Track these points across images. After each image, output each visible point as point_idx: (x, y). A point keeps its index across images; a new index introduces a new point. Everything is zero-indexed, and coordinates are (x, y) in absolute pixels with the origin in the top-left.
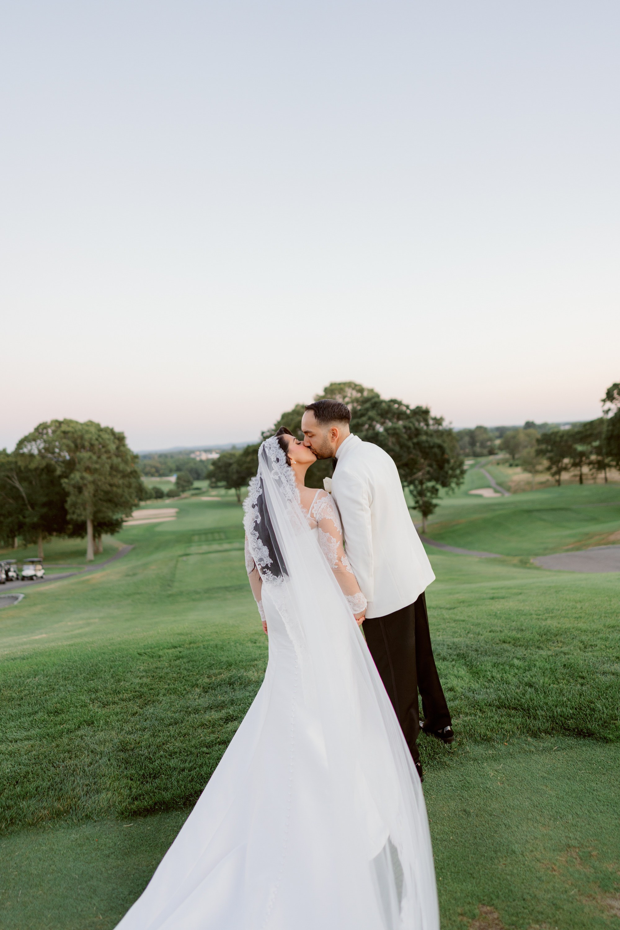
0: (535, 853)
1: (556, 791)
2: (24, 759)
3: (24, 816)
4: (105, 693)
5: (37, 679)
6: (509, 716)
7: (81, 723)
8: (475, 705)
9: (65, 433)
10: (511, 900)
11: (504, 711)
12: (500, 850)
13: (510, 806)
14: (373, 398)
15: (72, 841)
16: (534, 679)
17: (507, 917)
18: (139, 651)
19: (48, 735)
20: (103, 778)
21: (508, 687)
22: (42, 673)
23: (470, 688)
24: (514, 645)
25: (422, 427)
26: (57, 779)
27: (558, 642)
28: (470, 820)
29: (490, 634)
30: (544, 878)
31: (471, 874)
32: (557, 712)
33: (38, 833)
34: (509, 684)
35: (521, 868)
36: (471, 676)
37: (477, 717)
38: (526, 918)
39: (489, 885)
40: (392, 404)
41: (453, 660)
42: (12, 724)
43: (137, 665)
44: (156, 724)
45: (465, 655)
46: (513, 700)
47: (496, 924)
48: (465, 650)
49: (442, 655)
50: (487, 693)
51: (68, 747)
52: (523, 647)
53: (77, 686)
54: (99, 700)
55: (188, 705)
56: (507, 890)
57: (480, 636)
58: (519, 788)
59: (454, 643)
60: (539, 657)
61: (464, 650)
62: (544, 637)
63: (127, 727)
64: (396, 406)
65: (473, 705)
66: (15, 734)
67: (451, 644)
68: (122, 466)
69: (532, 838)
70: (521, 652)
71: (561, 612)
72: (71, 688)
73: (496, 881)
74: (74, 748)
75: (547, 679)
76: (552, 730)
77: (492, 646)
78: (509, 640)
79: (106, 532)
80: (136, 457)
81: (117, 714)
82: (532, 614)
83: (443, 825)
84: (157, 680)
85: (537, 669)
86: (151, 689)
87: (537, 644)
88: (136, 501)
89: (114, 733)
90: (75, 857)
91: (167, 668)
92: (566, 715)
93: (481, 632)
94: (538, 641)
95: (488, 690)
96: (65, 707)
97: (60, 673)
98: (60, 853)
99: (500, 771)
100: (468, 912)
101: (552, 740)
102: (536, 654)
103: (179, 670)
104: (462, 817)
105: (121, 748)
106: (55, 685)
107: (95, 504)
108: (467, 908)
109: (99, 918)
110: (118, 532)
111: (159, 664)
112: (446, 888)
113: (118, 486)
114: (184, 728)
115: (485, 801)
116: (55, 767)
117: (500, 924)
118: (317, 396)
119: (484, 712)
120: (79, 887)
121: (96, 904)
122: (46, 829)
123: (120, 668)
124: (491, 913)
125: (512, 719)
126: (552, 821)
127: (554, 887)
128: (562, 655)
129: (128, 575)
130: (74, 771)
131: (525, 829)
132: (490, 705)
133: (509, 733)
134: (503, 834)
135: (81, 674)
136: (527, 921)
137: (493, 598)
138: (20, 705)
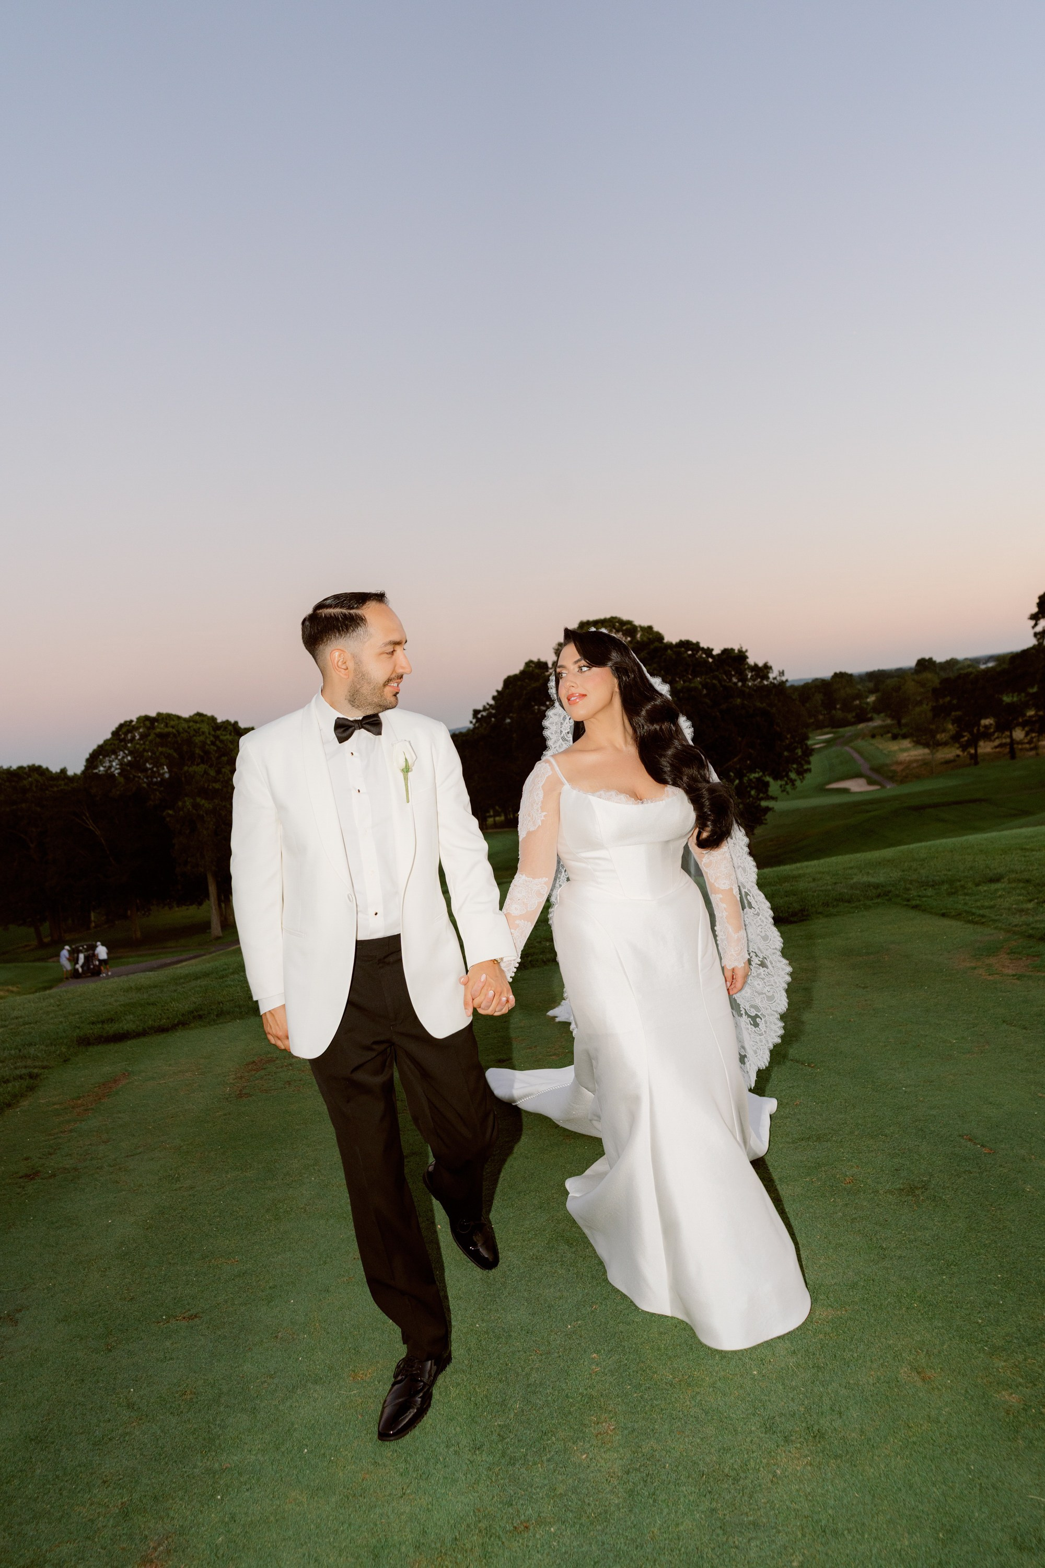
9: (160, 735)
14: (651, 641)
25: (735, 684)
40: (683, 647)
64: (690, 651)
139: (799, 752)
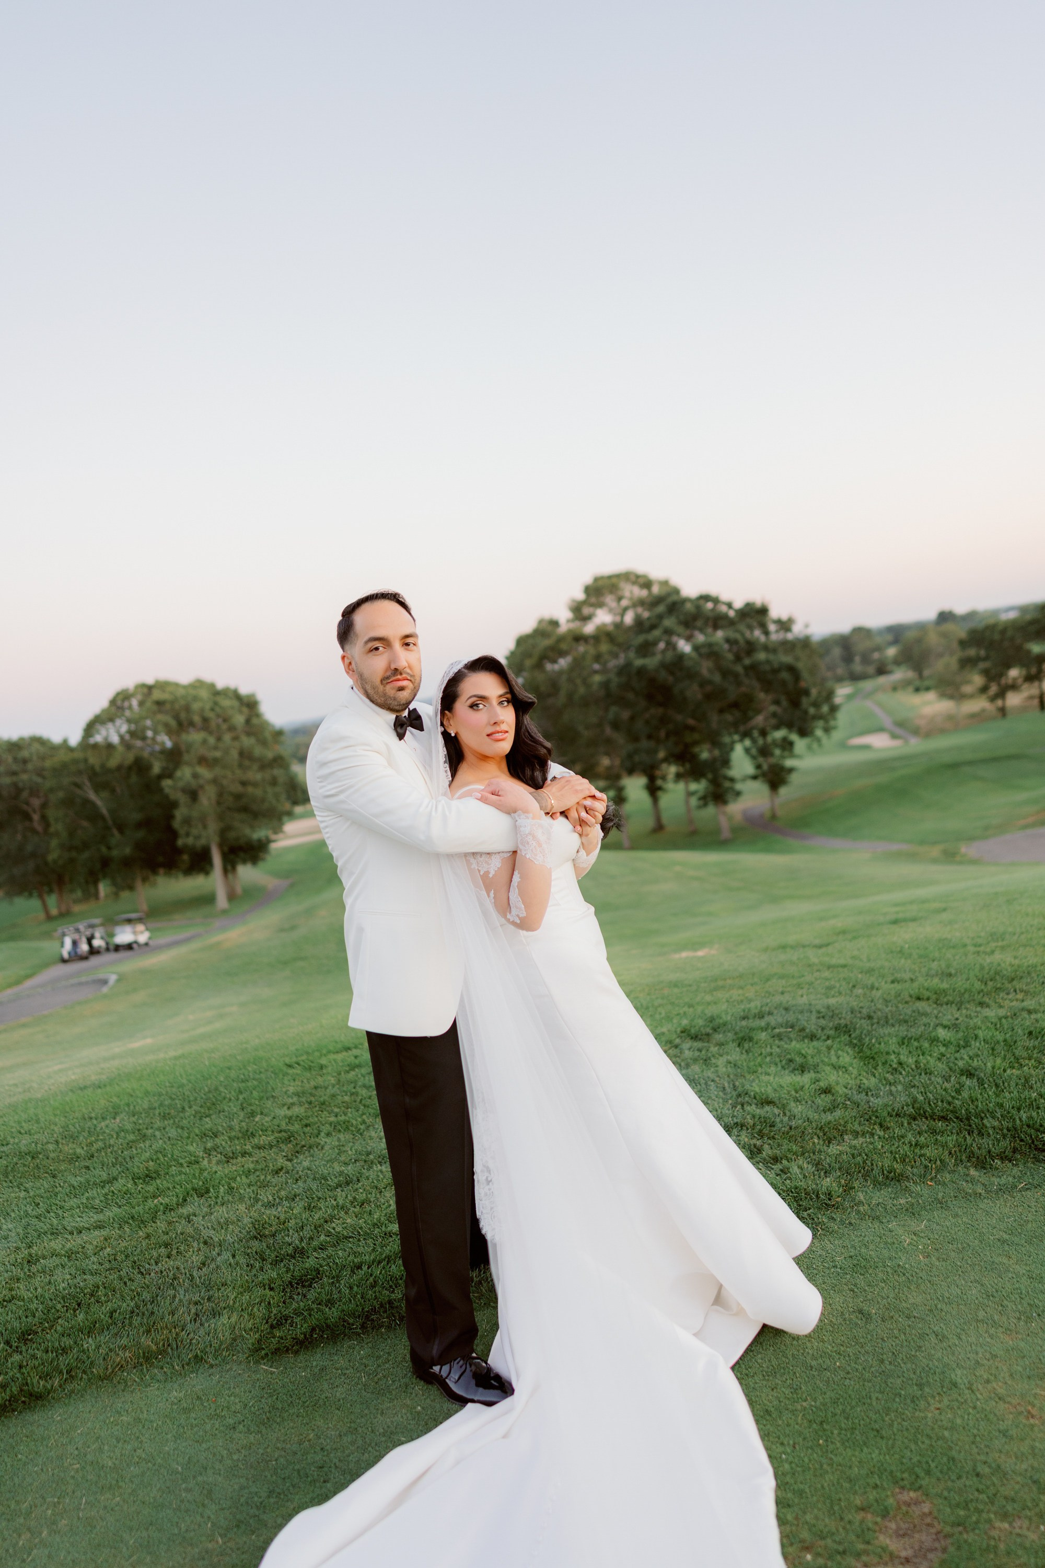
0: (994, 1385)
1: (1026, 1264)
2: (92, 1263)
3: (92, 1363)
4: (230, 1138)
5: (118, 1120)
6: (934, 1132)
7: (188, 1194)
8: (871, 1117)
9: (159, 703)
10: (953, 1477)
11: (923, 1124)
12: (928, 1382)
13: (943, 1297)
14: (669, 595)
15: (173, 1404)
16: (976, 1061)
17: (948, 1510)
18: (287, 1060)
19: (133, 1218)
20: (223, 1289)
21: (930, 1079)
22: (127, 1109)
23: (860, 1087)
24: (936, 1003)
25: (758, 639)
26: (146, 1296)
27: (1015, 991)
28: (871, 1328)
29: (892, 986)
30: (1013, 1432)
31: (878, 1431)
32: (1020, 1119)
33: (115, 1393)
34: (930, 1074)
35: (969, 1414)
36: (862, 1064)
37: (876, 1137)
38: (982, 1511)
39: (911, 1451)
40: (702, 602)
41: (828, 1038)
42: (73, 1202)
43: (283, 1083)
44: (314, 1187)
45: (849, 1027)
46: (940, 1103)
47: (928, 1525)
48: (848, 1017)
49: (807, 1030)
50: (891, 1093)
51: (165, 1237)
52: (953, 1005)
53: (182, 1128)
54: (218, 1150)
55: (369, 1149)
56: (945, 1459)
57: (874, 992)
58: (959, 1264)
59: (828, 1007)
60: (983, 1022)
61: (846, 1018)
62: (990, 984)
63: (266, 1196)
64: (710, 605)
65: (867, 1117)
66: (78, 1219)
67: (823, 1010)
68: (258, 751)
69: (988, 1356)
70: (949, 1014)
71: (1019, 937)
72: (173, 1133)
73: (923, 1443)
74: (176, 1238)
75: (999, 1061)
76: (1014, 1152)
77: (897, 1007)
78: (927, 994)
79: (244, 862)
80: (279, 733)
81: (248, 1173)
82: (965, 946)
83: (823, 1341)
84: (317, 1109)
85: (980, 1044)
86: (306, 1126)
87: (978, 998)
88: (287, 806)
89: (242, 1207)
90: (176, 1433)
91: (333, 1086)
92: (1038, 1124)
93: (876, 985)
94: (979, 993)
95: (893, 1088)
96: (162, 1166)
97: (155, 1108)
98: (152, 1426)
99: (922, 1235)
100: (875, 1504)
101: (1015, 1171)
102: (977, 1016)
103: (354, 1088)
104: (856, 1324)
105: (253, 1233)
106: (147, 1129)
107: (221, 817)
108: (872, 1495)
109: (217, 1542)
110: (263, 859)
111: (320, 1080)
112: (831, 1459)
113: (255, 785)
114: (361, 1191)
115: (896, 1291)
116: (142, 1274)
117: (936, 1523)
118: (574, 601)
119: (888, 1128)
120: (184, 1486)
121: (212, 1516)
122: (129, 1384)
123: (255, 1094)
124: (917, 1503)
125: (939, 1137)
126: (1022, 1323)
127: (1033, 1448)
128: (1025, 1014)
129: (282, 930)
130: (175, 1278)
131: (973, 1339)
132: (898, 1115)
133: (935, 1163)
134: (933, 1352)
135: (190, 1107)
136: (984, 1515)
137: (895, 922)
138: (87, 1168)
139: (825, 708)
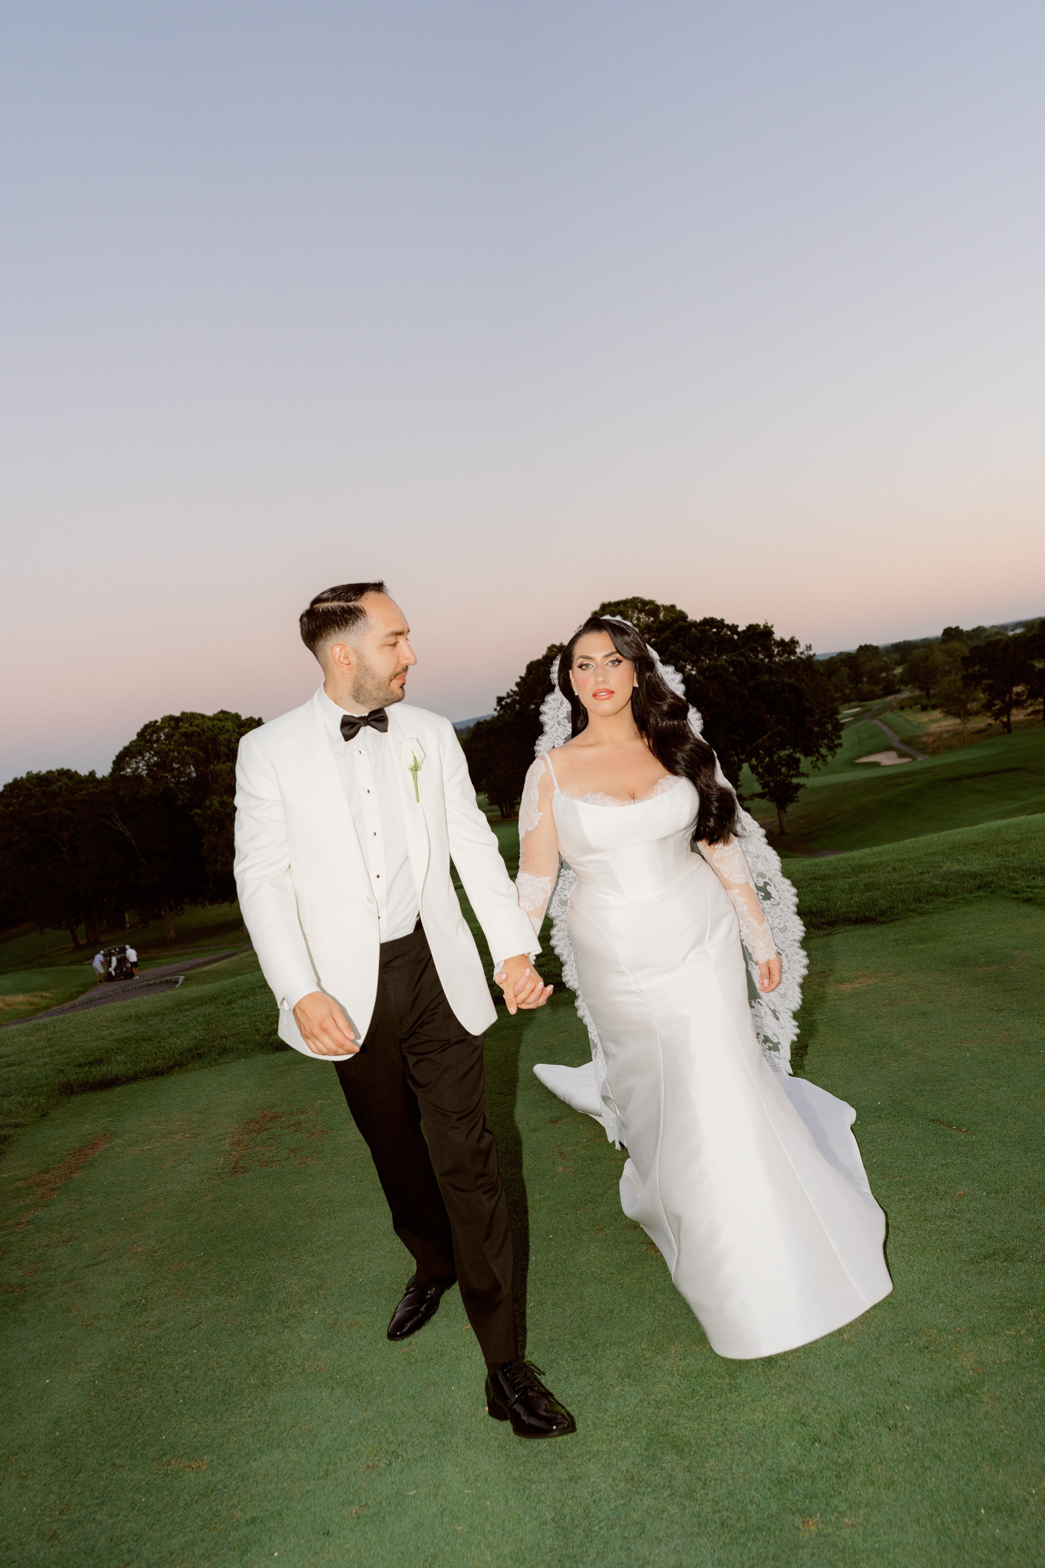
14: (675, 621)
25: (762, 660)
40: (707, 625)
64: (714, 628)
139: (829, 727)
